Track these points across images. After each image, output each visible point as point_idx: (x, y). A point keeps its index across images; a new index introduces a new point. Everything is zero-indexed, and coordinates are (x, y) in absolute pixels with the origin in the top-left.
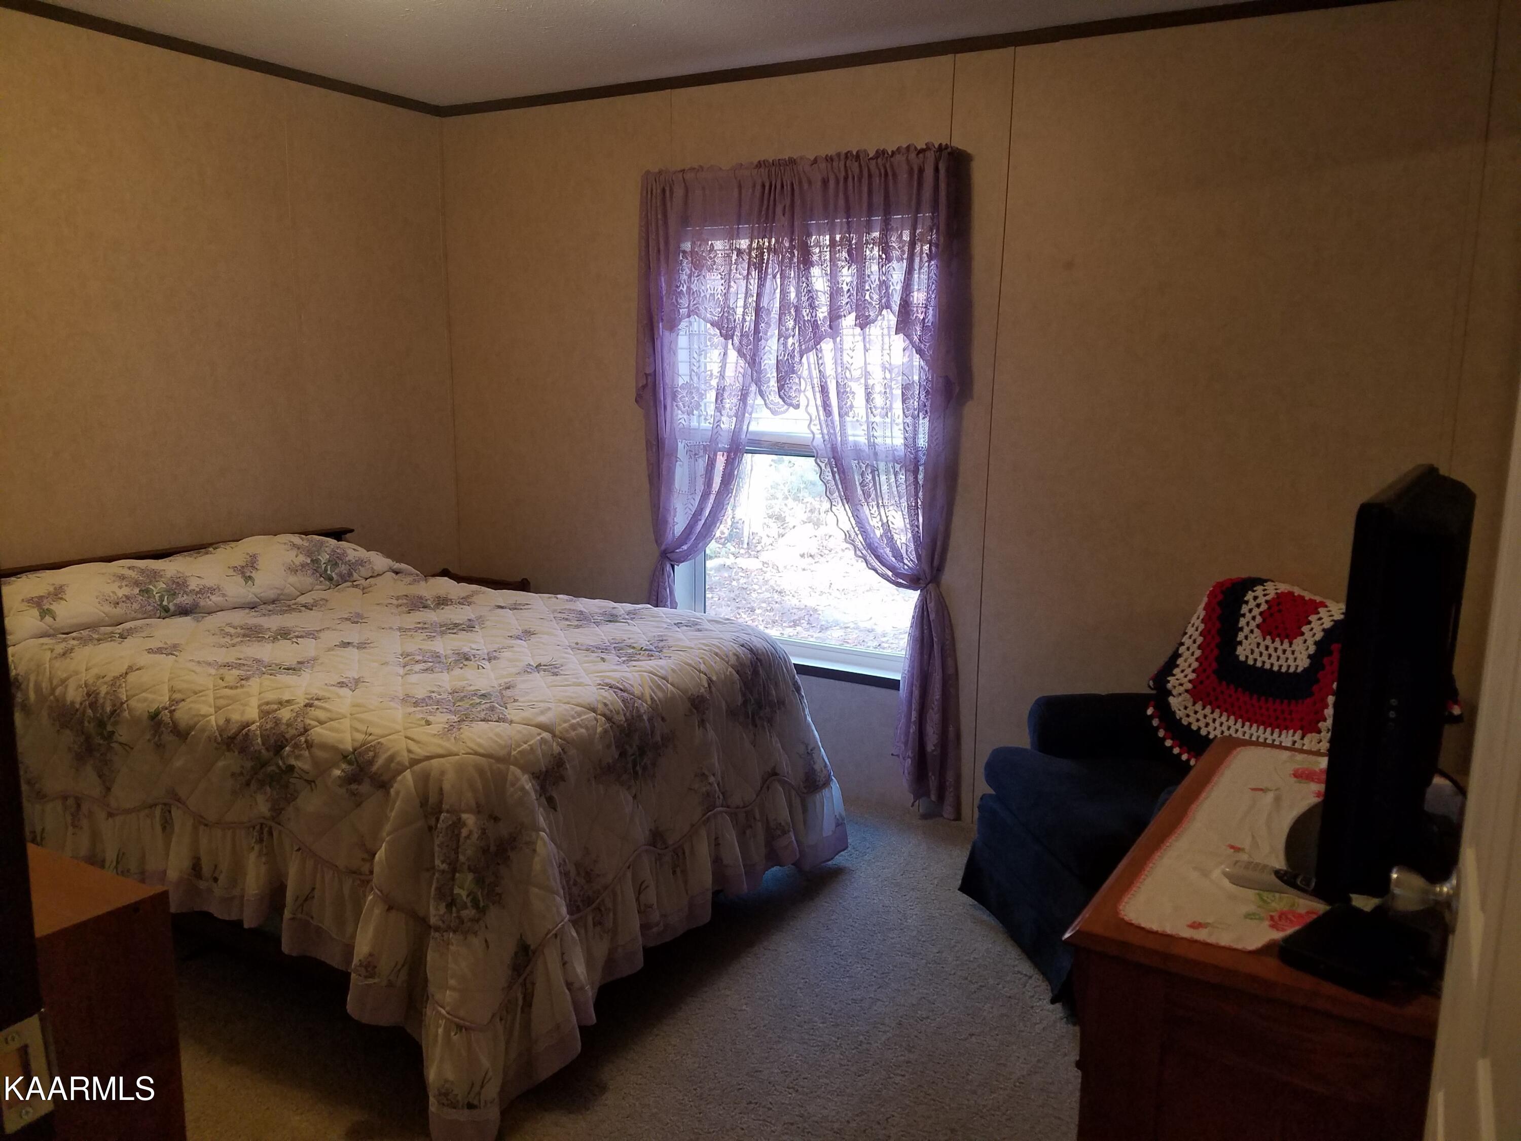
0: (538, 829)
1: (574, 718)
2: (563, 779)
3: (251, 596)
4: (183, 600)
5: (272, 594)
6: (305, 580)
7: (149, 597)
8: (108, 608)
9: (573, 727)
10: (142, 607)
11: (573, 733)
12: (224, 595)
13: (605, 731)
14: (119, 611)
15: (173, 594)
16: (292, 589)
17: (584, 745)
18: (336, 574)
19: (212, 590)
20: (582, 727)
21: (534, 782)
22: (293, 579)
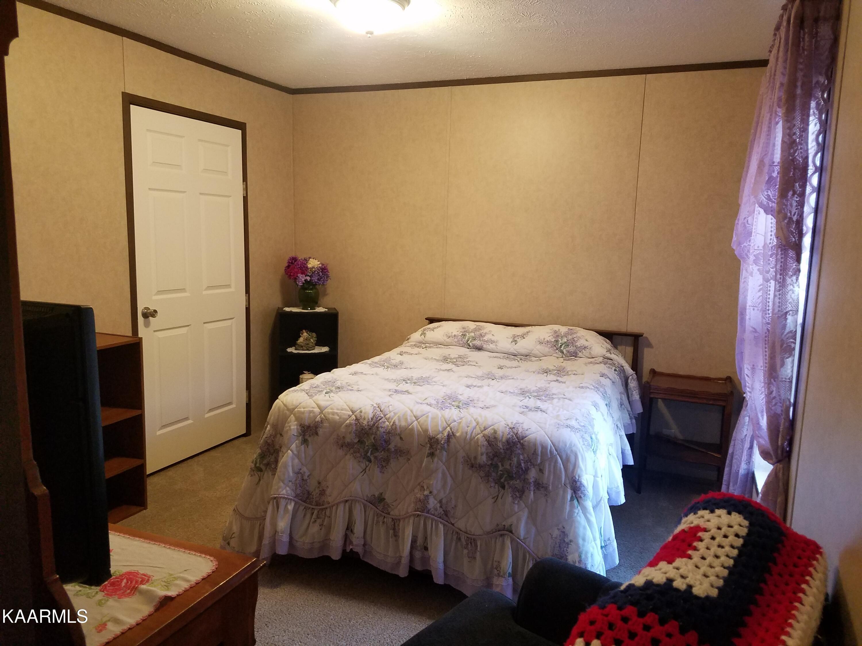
0: (289, 448)
1: (338, 410)
2: (317, 434)
3: (512, 349)
4: (477, 343)
5: (524, 351)
6: (546, 349)
7: (463, 338)
8: (445, 338)
9: (333, 414)
10: (458, 341)
11: (331, 416)
12: (496, 345)
13: (350, 425)
14: (449, 340)
15: (474, 339)
16: (537, 352)
17: (335, 426)
18: (567, 351)
19: (492, 342)
20: (338, 415)
21: (298, 427)
22: (539, 347)
